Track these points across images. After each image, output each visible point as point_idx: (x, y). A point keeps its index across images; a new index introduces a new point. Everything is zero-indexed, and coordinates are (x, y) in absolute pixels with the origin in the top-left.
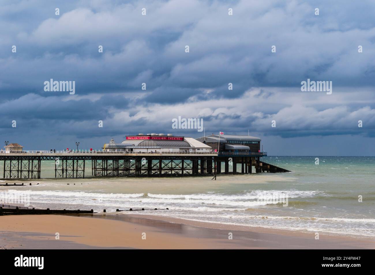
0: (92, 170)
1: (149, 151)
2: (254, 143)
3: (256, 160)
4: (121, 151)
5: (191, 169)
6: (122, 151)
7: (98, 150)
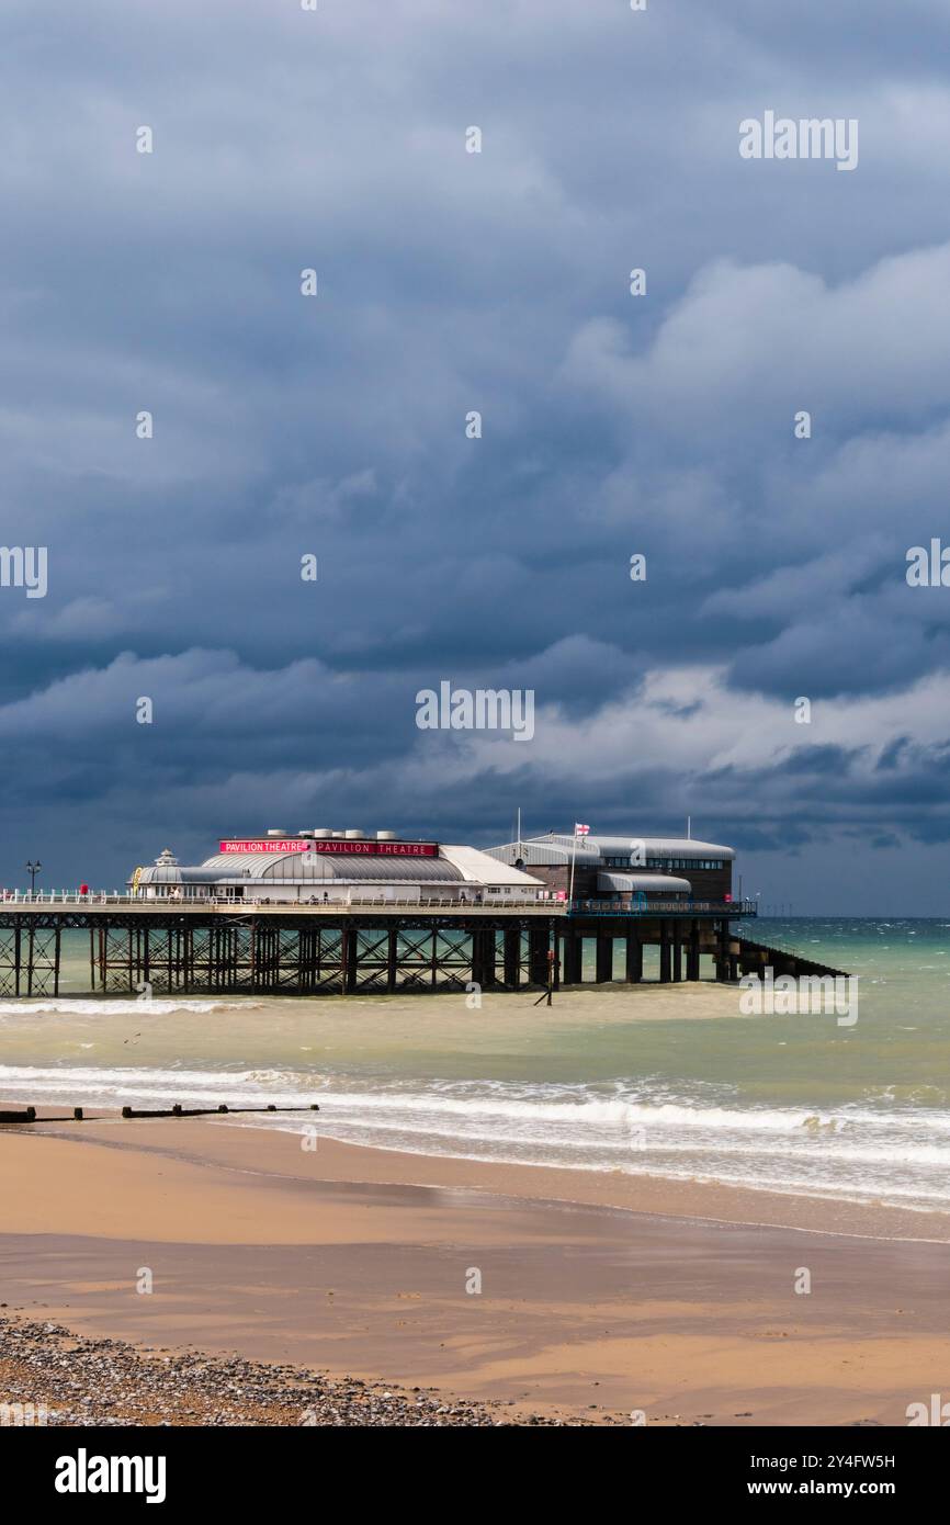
0: (90, 966)
1: (306, 896)
2: (707, 866)
3: (716, 933)
4: (198, 896)
5: (466, 963)
6: (201, 895)
7: (113, 894)
